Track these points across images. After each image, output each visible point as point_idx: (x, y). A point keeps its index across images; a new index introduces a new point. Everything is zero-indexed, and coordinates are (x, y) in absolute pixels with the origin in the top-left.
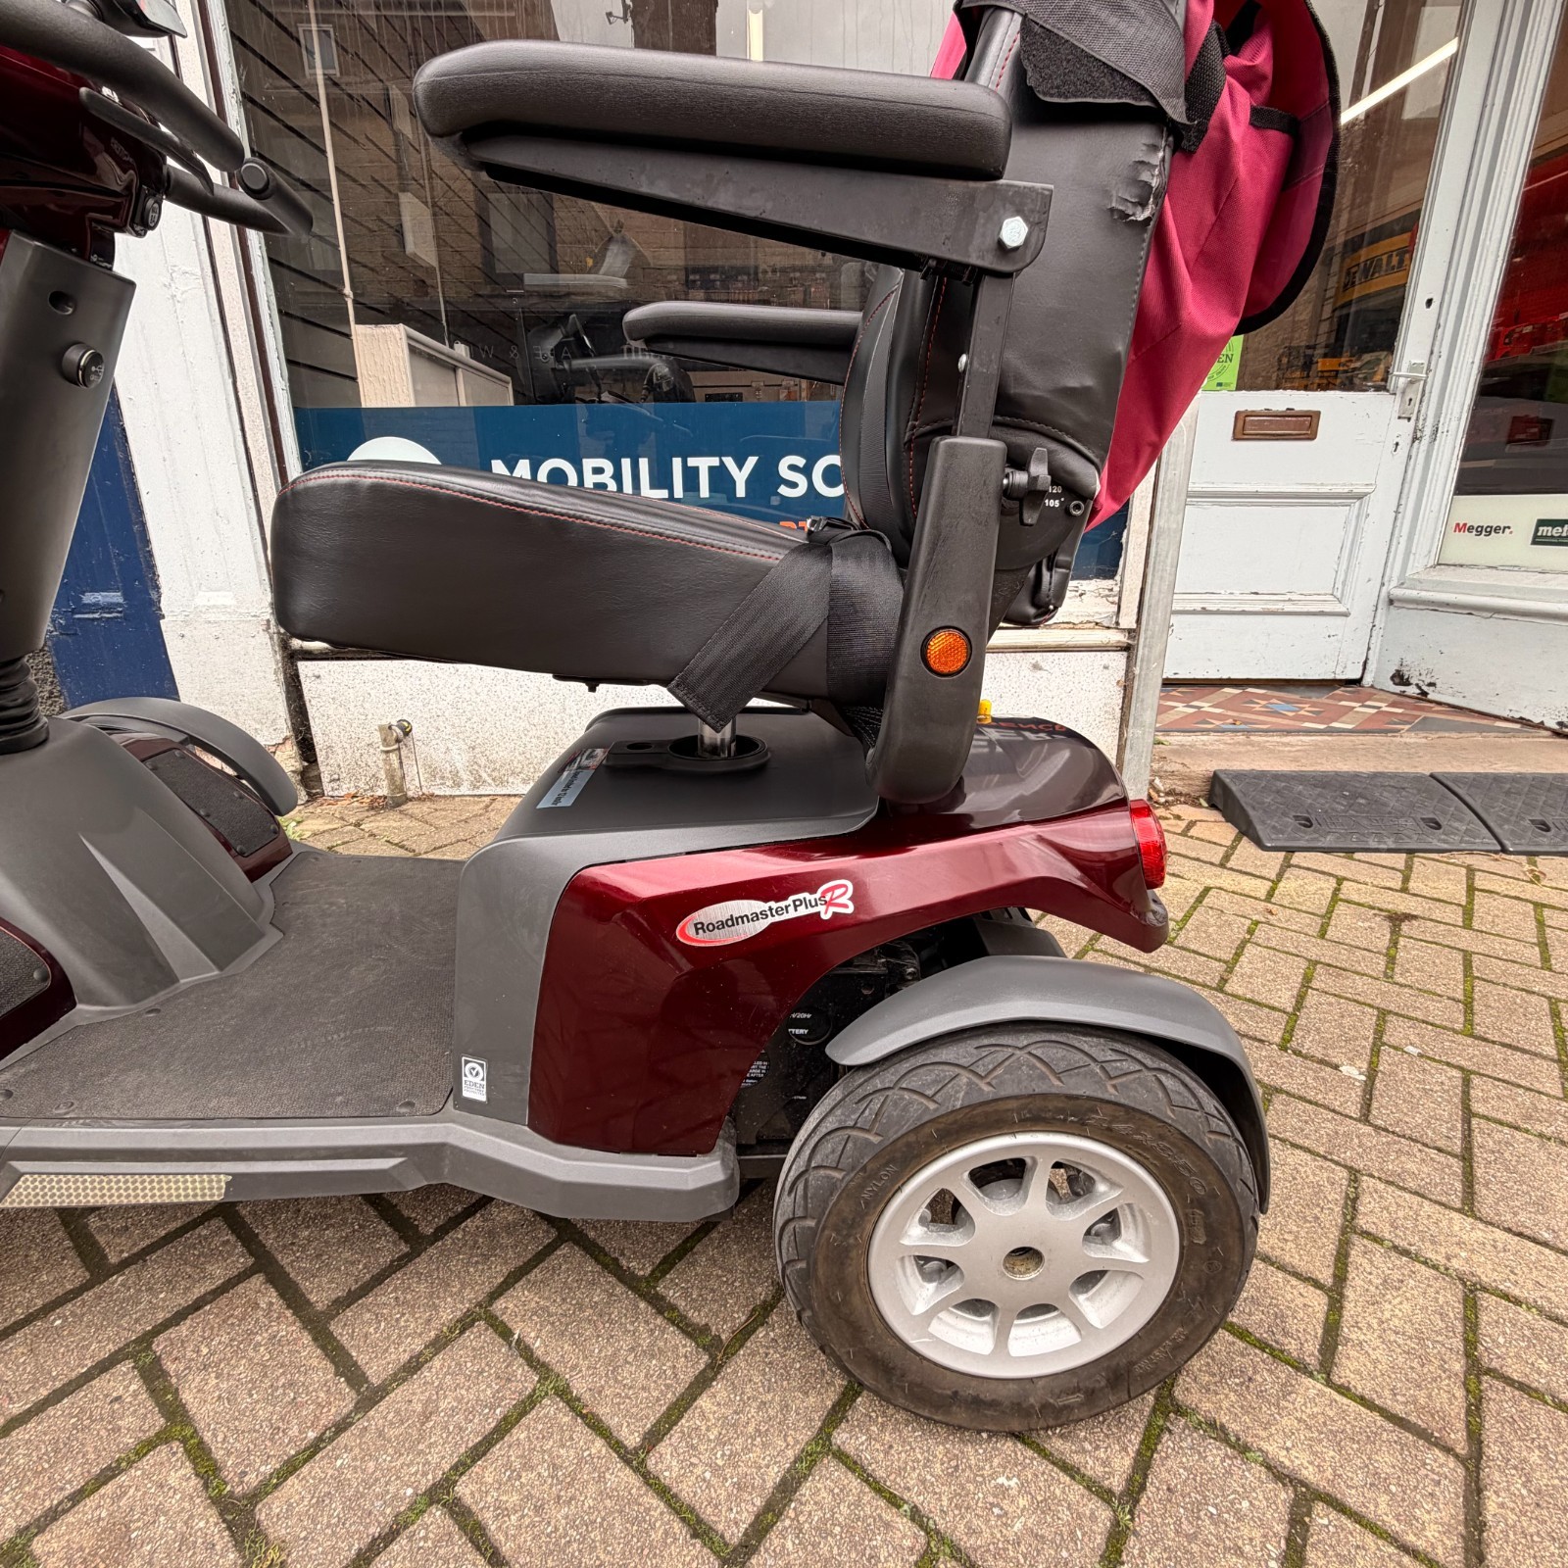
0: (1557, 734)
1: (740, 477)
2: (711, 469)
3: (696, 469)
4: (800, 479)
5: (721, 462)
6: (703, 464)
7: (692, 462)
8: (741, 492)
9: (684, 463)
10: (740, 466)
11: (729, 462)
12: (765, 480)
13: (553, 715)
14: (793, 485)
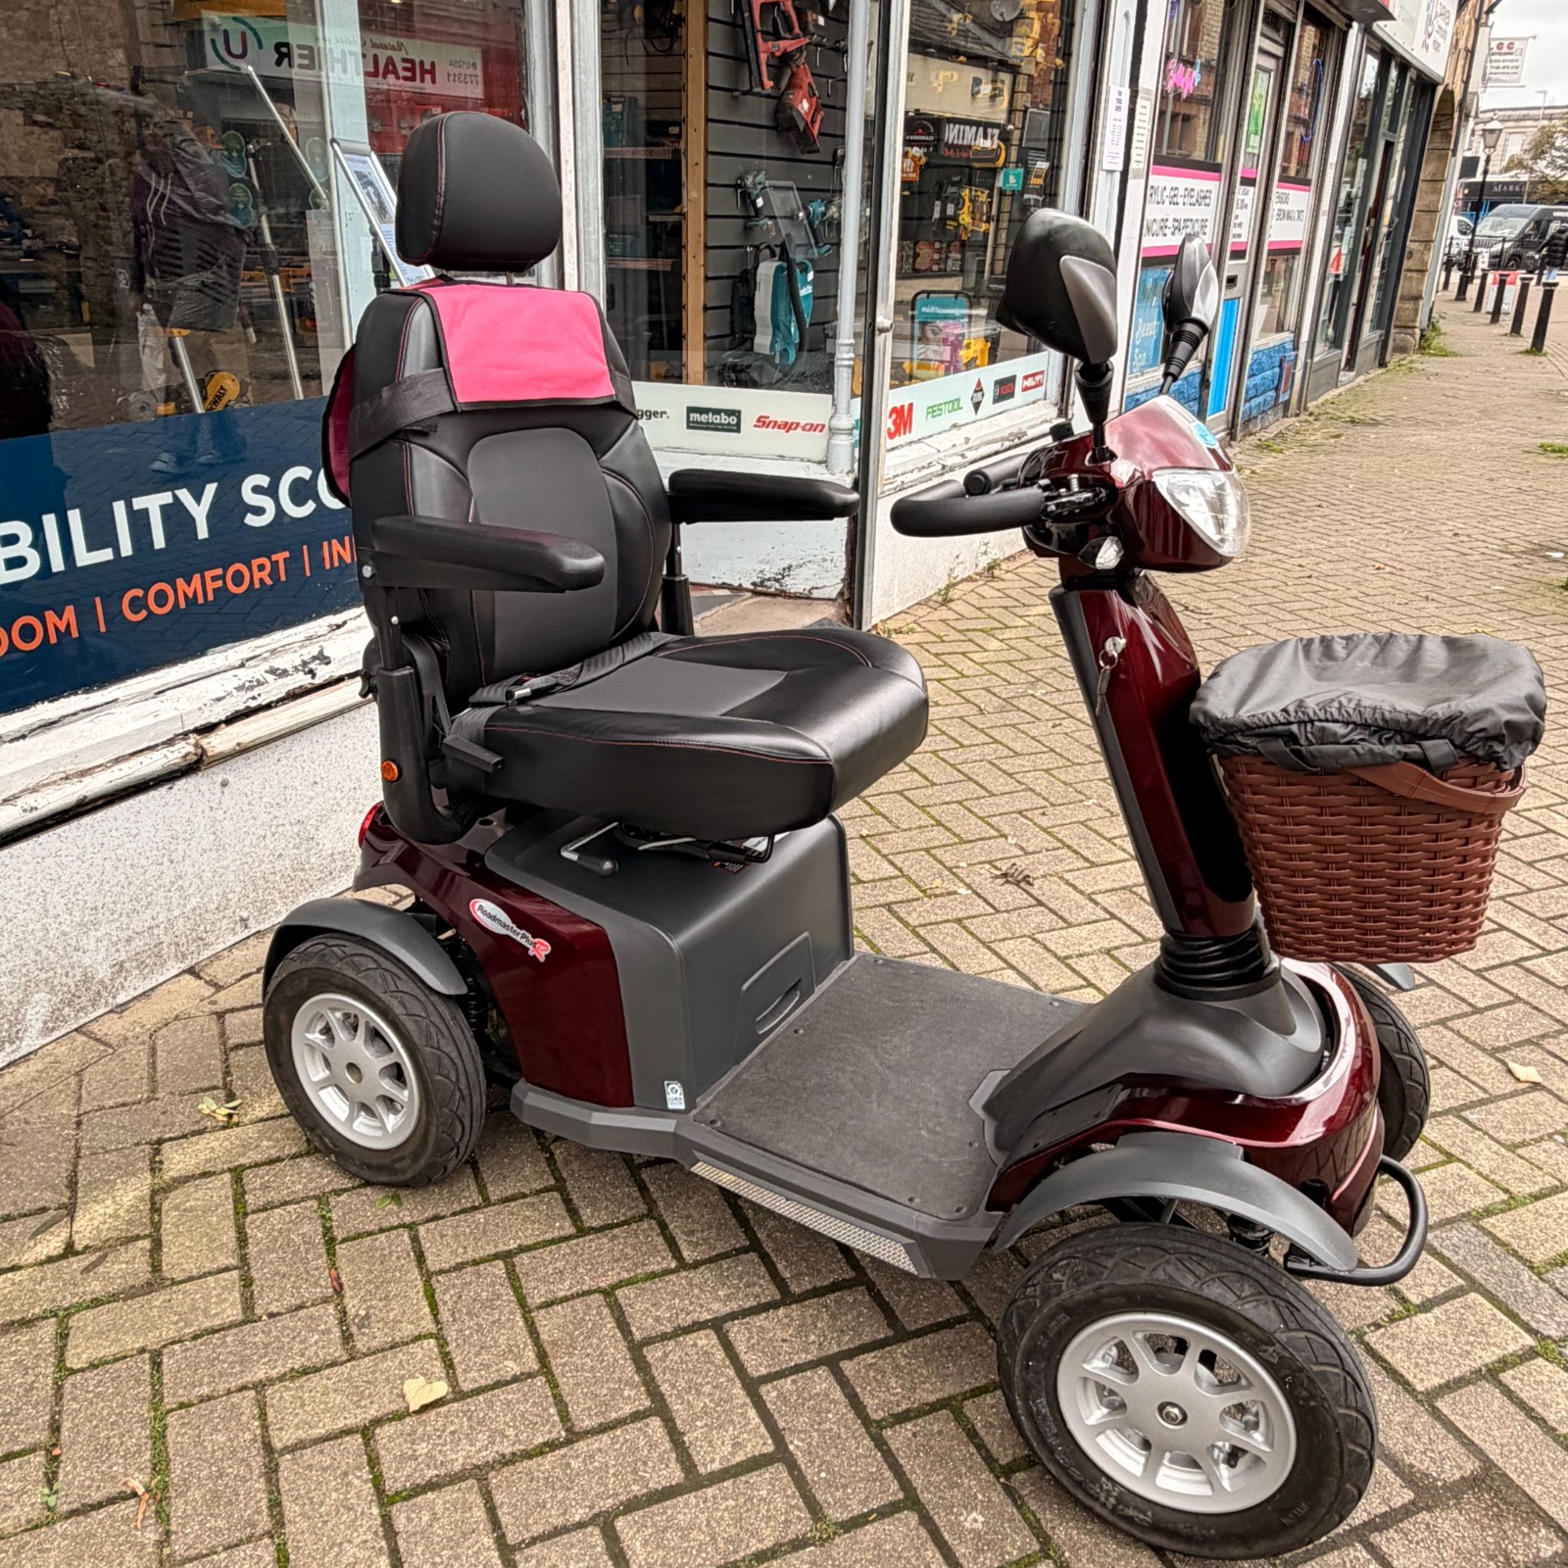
0: (756, 593)
1: (200, 512)
2: (164, 508)
3: (145, 512)
4: (266, 502)
5: (175, 497)
6: (153, 503)
7: (139, 503)
8: (203, 533)
9: (129, 506)
10: (198, 498)
11: (184, 495)
12: (229, 509)
13: (31, 927)
14: (259, 511)
